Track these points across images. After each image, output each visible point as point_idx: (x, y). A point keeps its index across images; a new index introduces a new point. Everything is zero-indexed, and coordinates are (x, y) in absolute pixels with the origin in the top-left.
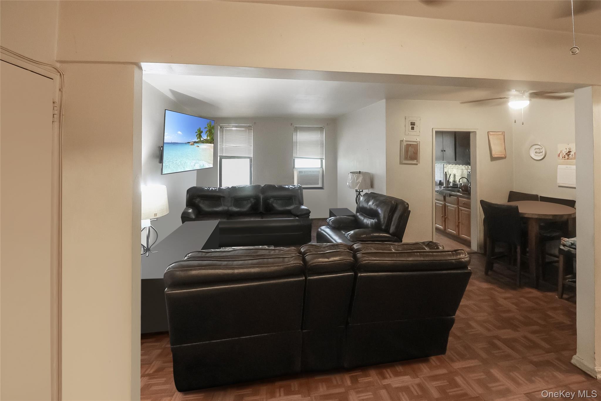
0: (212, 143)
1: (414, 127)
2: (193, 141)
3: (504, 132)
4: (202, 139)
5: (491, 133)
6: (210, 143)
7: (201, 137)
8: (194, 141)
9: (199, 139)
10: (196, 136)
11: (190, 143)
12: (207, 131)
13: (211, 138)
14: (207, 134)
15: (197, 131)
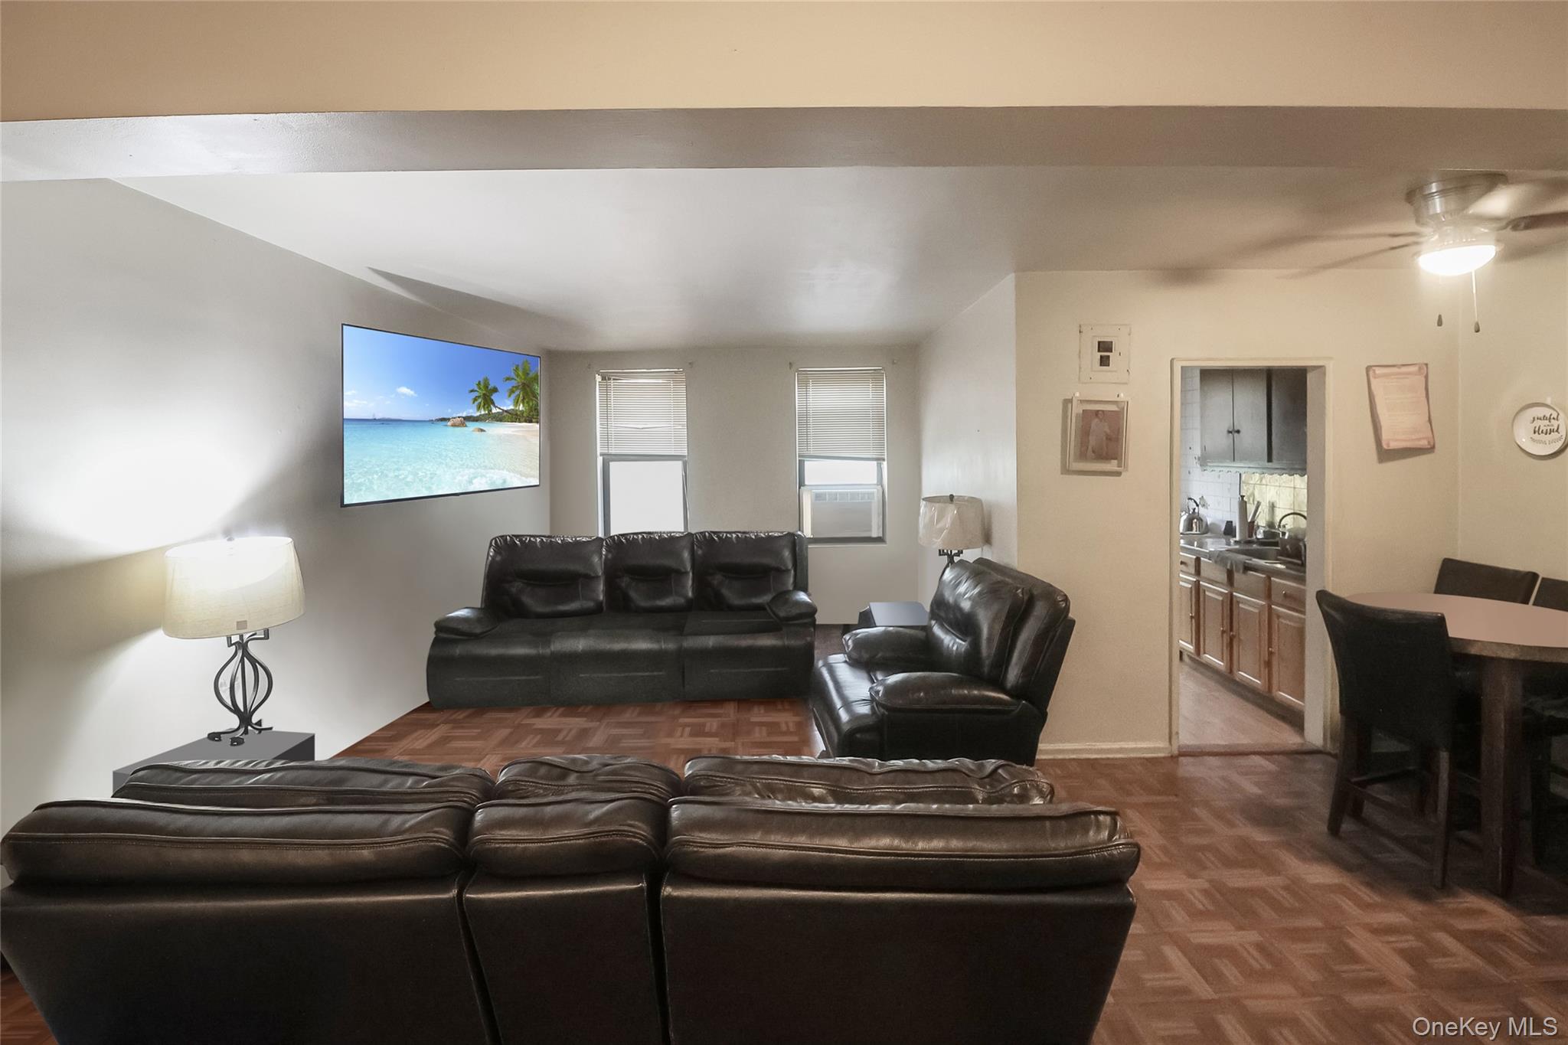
0: (534, 420)
1: (1109, 357)
2: (458, 415)
3: (1427, 365)
4: (494, 410)
5: (1379, 371)
6: (526, 422)
7: (493, 403)
8: (464, 415)
9: (485, 410)
10: (474, 402)
11: (449, 419)
12: (514, 389)
13: (531, 407)
14: (513, 396)
15: (476, 388)
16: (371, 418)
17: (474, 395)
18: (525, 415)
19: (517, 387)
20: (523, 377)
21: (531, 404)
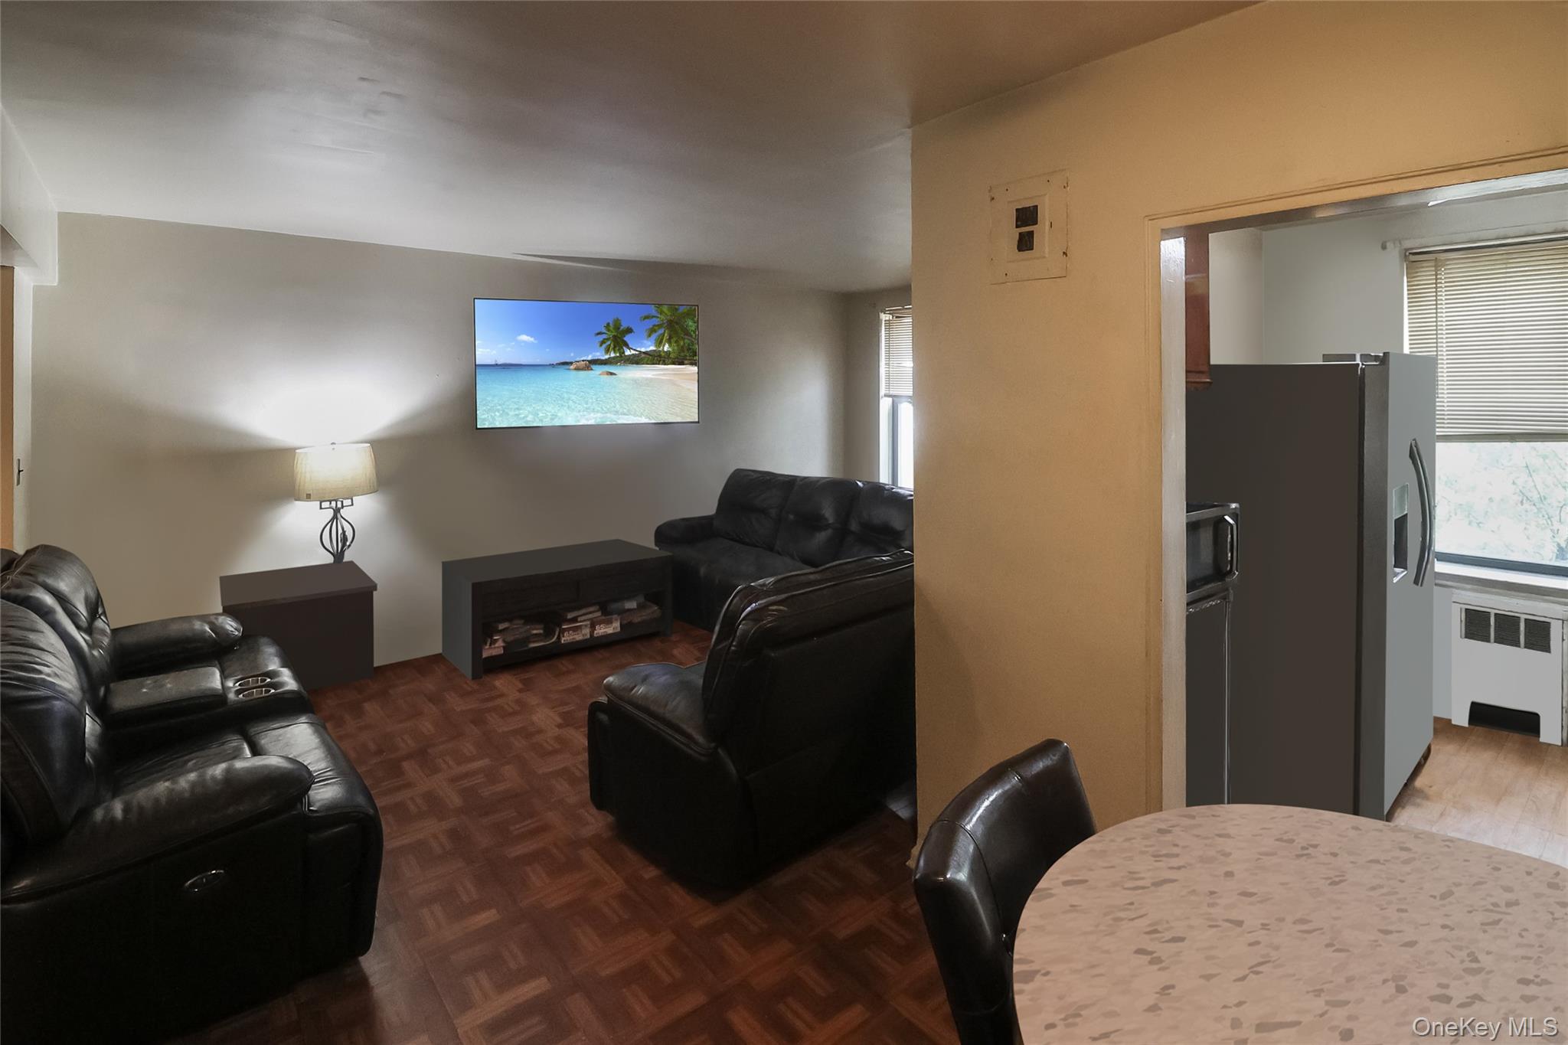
0: (686, 362)
2: (584, 358)
4: (628, 352)
6: (674, 363)
8: (590, 358)
9: (615, 352)
10: (601, 345)
11: (571, 363)
12: (656, 328)
13: (682, 347)
14: (654, 336)
15: (604, 331)
16: (493, 363)
17: (601, 338)
18: (672, 356)
19: (660, 326)
20: (669, 314)
21: (682, 343)
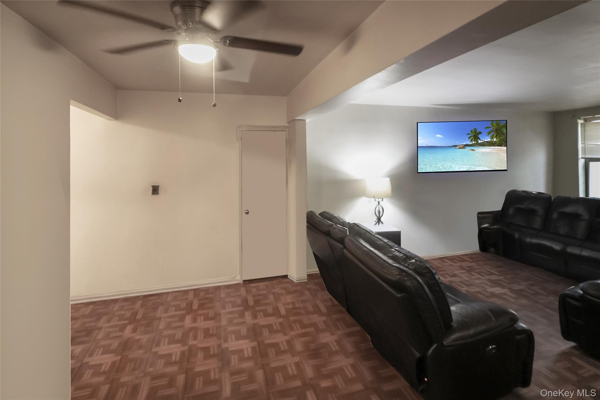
0: (503, 145)
2: (461, 144)
4: (480, 142)
6: (498, 146)
7: (479, 139)
8: (465, 144)
9: (474, 142)
10: (469, 139)
11: (457, 146)
12: (491, 132)
13: (501, 139)
14: (490, 135)
15: (470, 133)
16: (426, 146)
17: (469, 136)
18: (497, 143)
19: (492, 131)
20: (496, 126)
21: (501, 138)
